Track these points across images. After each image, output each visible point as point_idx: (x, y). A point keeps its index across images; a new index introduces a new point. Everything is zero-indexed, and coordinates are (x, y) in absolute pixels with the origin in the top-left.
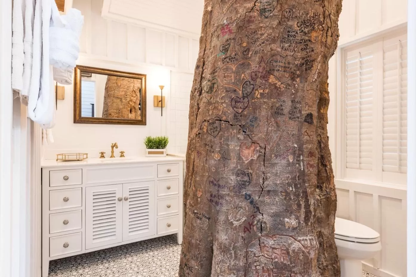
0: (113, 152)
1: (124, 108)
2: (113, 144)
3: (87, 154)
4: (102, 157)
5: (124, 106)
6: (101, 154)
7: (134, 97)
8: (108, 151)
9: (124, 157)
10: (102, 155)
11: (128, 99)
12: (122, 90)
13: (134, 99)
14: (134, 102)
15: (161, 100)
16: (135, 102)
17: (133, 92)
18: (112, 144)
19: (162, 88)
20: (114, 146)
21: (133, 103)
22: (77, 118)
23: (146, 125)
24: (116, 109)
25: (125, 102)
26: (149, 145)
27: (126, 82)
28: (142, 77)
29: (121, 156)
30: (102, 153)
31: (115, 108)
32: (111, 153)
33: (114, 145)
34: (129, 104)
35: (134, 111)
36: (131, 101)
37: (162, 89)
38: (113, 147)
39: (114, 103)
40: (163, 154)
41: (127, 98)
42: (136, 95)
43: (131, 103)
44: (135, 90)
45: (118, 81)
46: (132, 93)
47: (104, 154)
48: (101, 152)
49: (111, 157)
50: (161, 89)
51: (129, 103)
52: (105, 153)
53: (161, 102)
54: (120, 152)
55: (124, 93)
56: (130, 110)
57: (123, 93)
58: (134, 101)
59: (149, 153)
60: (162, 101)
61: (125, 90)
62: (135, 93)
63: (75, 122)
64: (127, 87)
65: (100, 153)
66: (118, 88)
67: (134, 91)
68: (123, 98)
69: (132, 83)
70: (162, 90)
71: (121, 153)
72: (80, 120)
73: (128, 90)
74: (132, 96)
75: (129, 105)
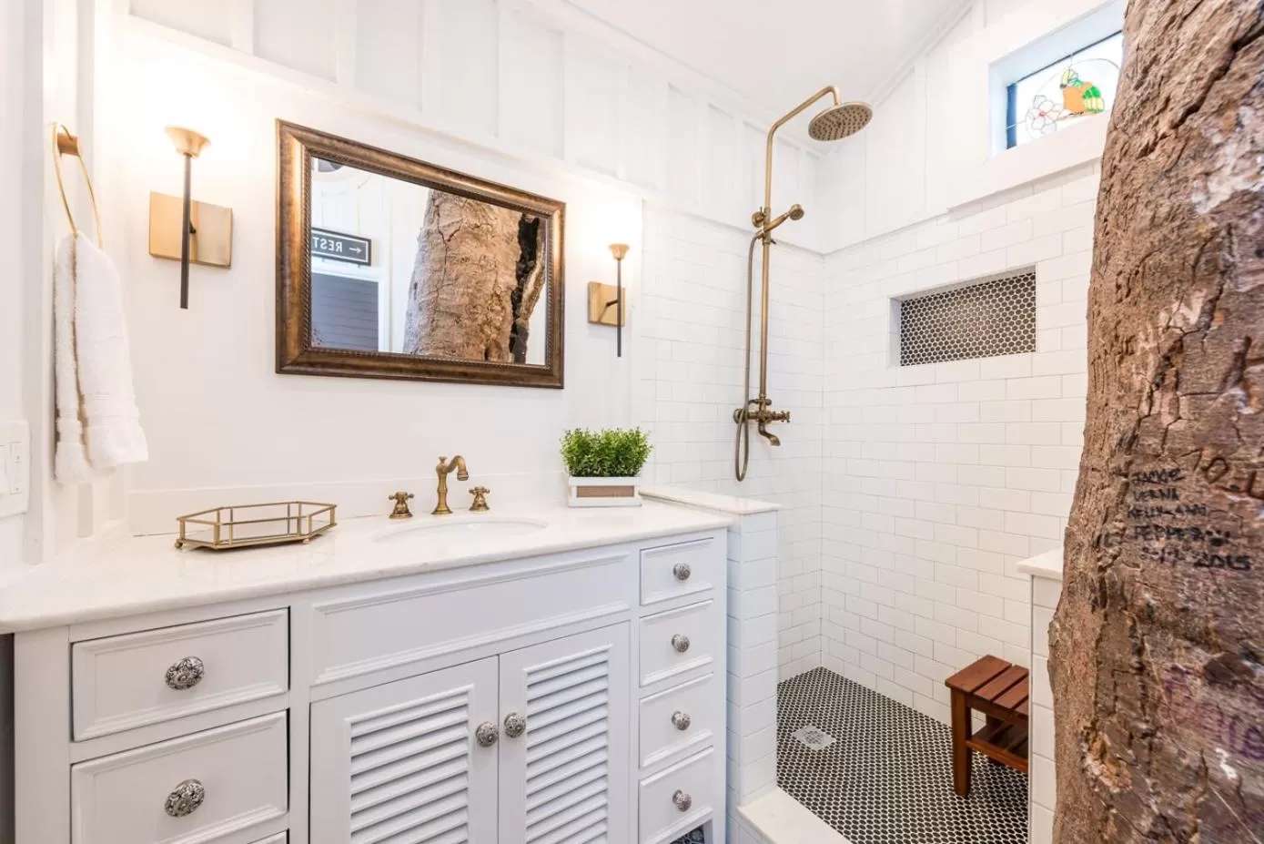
0: (442, 492)
1: (468, 344)
2: (443, 460)
3: (332, 508)
4: (400, 513)
5: (469, 338)
6: (395, 501)
7: (498, 313)
8: (423, 489)
9: (487, 508)
10: (401, 507)
11: (481, 319)
12: (461, 290)
13: (498, 320)
14: (496, 328)
15: (616, 298)
16: (498, 329)
17: (495, 298)
18: (439, 462)
19: (620, 251)
20: (450, 469)
21: (494, 330)
22: (294, 351)
23: (562, 388)
24: (444, 348)
25: (470, 327)
26: (579, 462)
27: (474, 267)
28: (553, 208)
29: (476, 507)
30: (401, 499)
31: (441, 345)
32: (436, 494)
33: (447, 463)
34: (481, 334)
35: (497, 355)
36: (488, 322)
37: (619, 259)
38: (443, 472)
39: (437, 331)
40: (632, 495)
41: (477, 316)
42: (503, 308)
43: (487, 329)
44: (498, 293)
45: (448, 263)
46: (490, 302)
47: (408, 501)
48: (394, 494)
49: (436, 512)
50: (615, 258)
51: (482, 331)
52: (411, 496)
53: (615, 306)
54: (471, 492)
55: (468, 299)
56: (484, 352)
57: (466, 300)
58: (498, 324)
59: (583, 492)
60: (618, 301)
61: (470, 291)
62: (498, 302)
63: (281, 367)
64: (477, 283)
65: (391, 498)
66: (448, 285)
67: (498, 296)
68: (465, 315)
69: (491, 271)
70: (622, 262)
71: (474, 496)
72: (304, 359)
73: (479, 291)
74: (492, 310)
75: (483, 336)
